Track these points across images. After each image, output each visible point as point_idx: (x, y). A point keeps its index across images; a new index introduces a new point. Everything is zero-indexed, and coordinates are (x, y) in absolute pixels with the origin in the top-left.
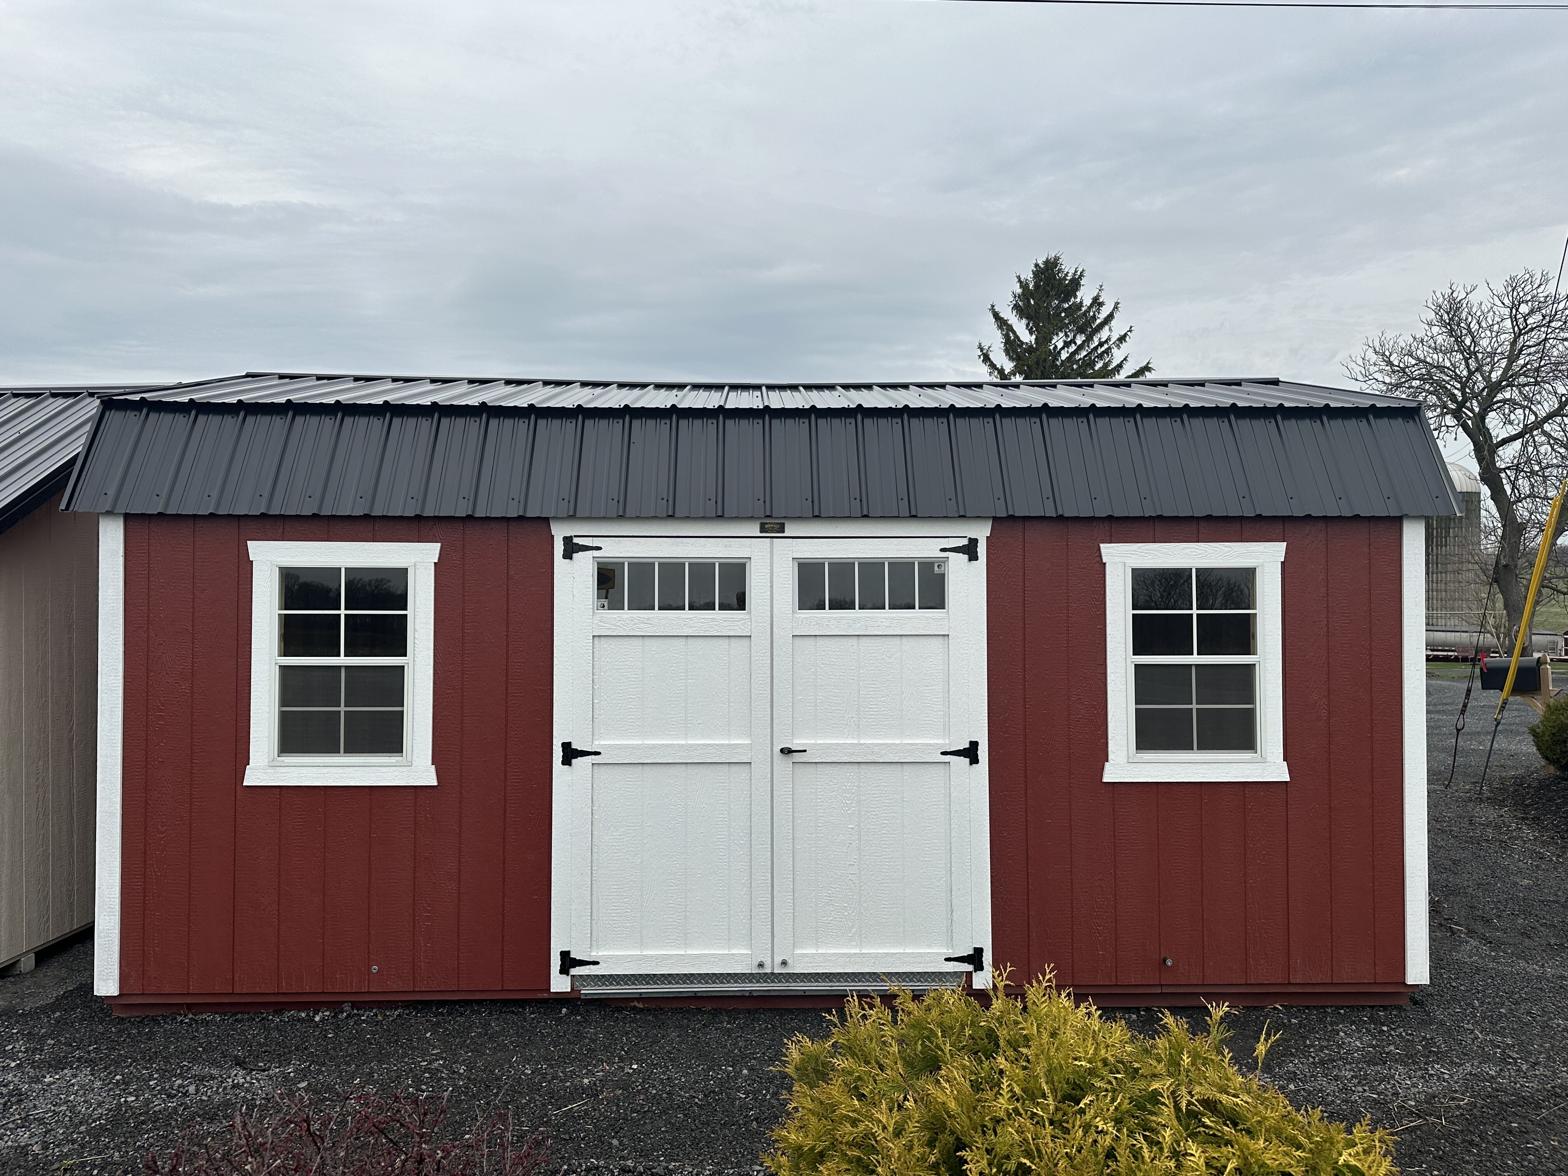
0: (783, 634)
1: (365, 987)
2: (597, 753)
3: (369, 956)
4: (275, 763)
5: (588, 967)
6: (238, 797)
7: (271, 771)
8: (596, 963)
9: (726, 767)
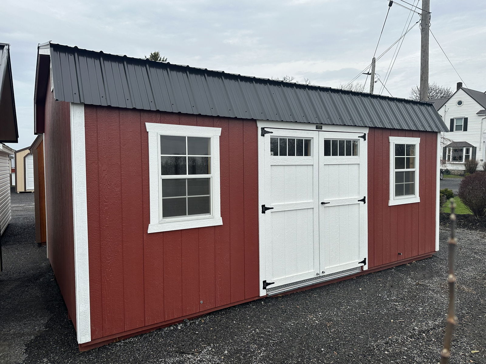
0: (321, 164)
1: (198, 310)
2: (272, 208)
3: (199, 297)
4: (162, 222)
5: (271, 285)
6: (145, 239)
7: (160, 225)
8: (273, 283)
9: (307, 210)
